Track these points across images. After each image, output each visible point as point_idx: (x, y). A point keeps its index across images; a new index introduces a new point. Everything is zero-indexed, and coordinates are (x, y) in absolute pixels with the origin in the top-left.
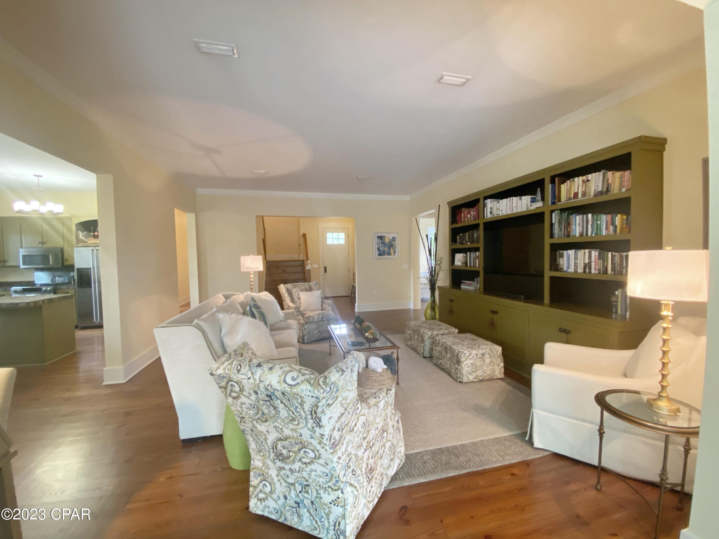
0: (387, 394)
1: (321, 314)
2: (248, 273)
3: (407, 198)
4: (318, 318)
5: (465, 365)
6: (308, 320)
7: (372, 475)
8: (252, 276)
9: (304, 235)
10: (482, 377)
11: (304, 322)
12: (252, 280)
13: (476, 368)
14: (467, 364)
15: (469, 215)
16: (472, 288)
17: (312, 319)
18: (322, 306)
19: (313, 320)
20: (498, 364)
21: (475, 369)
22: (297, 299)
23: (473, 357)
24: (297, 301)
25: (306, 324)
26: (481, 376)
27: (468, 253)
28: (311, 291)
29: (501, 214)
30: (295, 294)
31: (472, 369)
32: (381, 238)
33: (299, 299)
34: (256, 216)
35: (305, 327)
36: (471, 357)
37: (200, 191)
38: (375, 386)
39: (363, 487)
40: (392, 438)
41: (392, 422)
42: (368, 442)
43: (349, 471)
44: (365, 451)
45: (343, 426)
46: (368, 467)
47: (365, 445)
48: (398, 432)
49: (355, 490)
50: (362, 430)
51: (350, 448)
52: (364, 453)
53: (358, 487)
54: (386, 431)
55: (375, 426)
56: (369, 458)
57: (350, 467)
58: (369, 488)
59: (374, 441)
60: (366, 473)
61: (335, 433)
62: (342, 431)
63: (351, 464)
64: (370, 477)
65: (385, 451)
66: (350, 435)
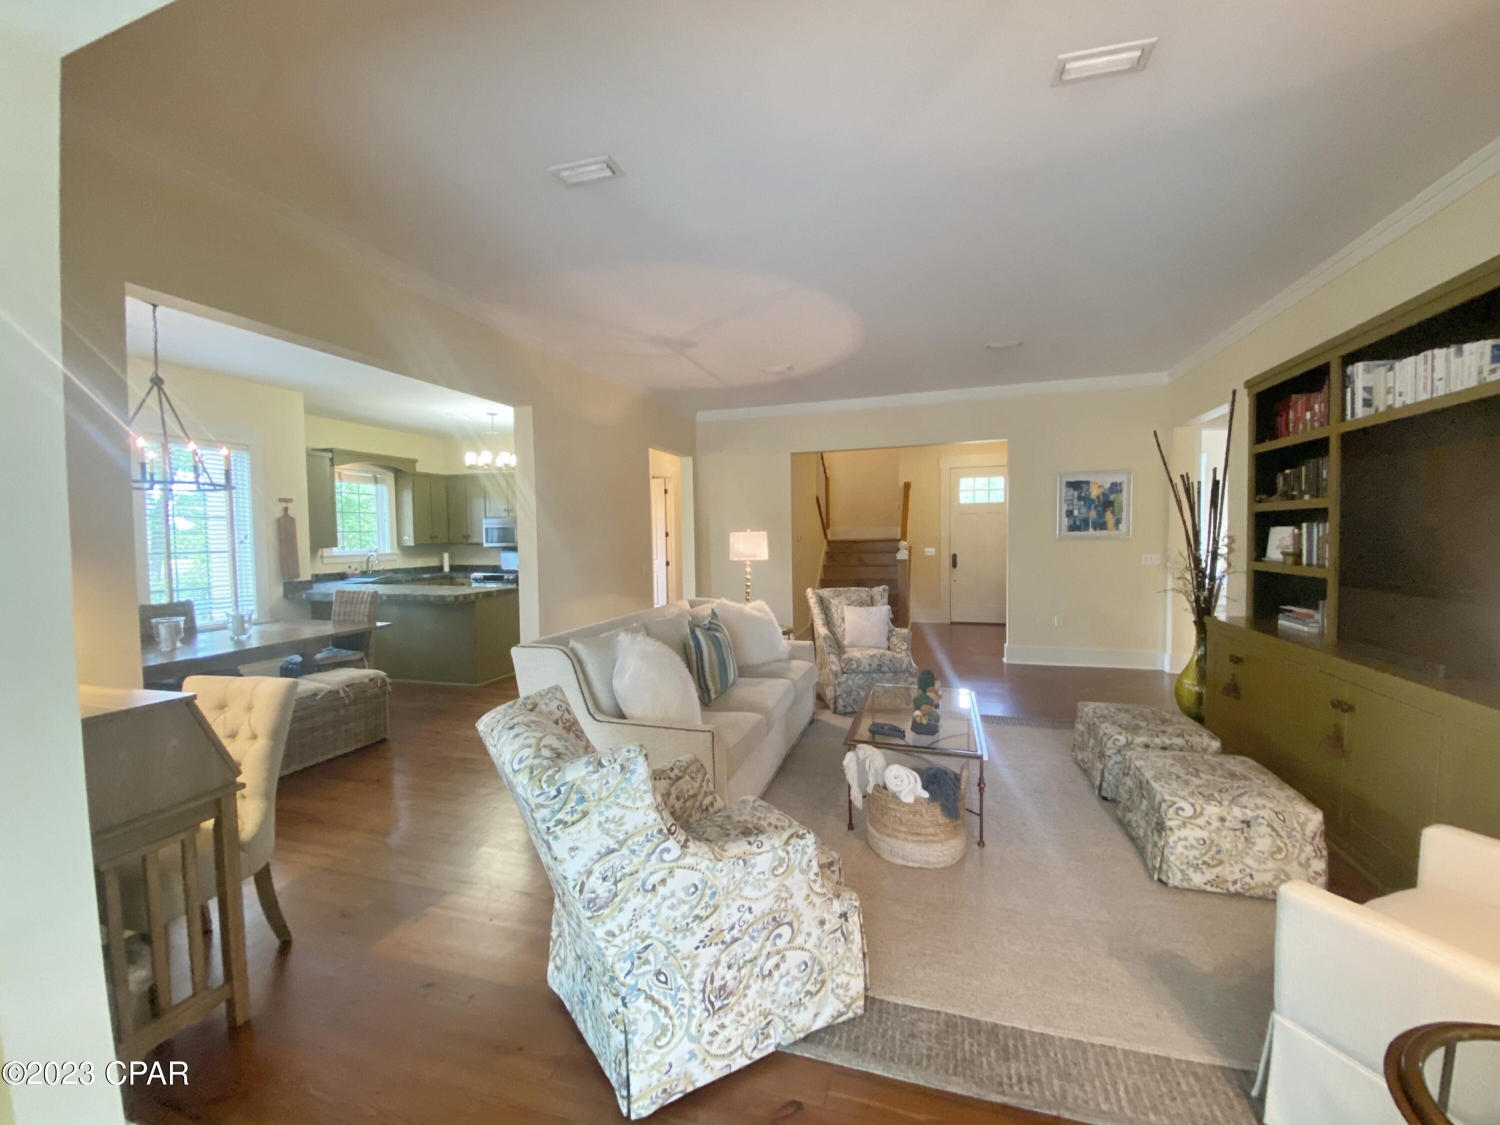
0: (787, 843)
1: (876, 657)
2: (743, 564)
3: (1162, 378)
4: (870, 665)
5: (1180, 839)
6: (848, 666)
7: (726, 1002)
8: (748, 569)
9: (907, 486)
10: (1239, 885)
11: (839, 669)
12: (749, 577)
13: (1218, 857)
14: (1186, 839)
15: (1308, 415)
16: (1306, 629)
17: (855, 665)
18: (889, 639)
19: (858, 667)
20: (1303, 859)
21: (1213, 858)
22: (840, 620)
23: (1209, 823)
24: (839, 624)
25: (843, 673)
26: (1235, 882)
27: (1304, 525)
28: (872, 605)
29: (1398, 404)
30: (836, 611)
31: (1202, 855)
32: (1075, 485)
33: (843, 619)
34: (792, 454)
35: (840, 680)
36: (1201, 821)
37: (702, 416)
38: (900, 831)
39: (691, 1016)
40: (815, 946)
41: (818, 912)
42: (711, 930)
43: (645, 968)
44: (704, 943)
45: (619, 875)
46: (712, 982)
47: (701, 931)
48: (842, 939)
49: (661, 1014)
50: (688, 899)
51: (644, 924)
52: (697, 948)
53: (672, 1010)
54: (790, 924)
55: (740, 902)
56: (717, 963)
57: (647, 962)
58: (710, 1026)
59: (735, 933)
60: (704, 991)
61: (594, 882)
62: (616, 883)
63: (651, 958)
64: (718, 1004)
65: (783, 967)
66: (644, 897)
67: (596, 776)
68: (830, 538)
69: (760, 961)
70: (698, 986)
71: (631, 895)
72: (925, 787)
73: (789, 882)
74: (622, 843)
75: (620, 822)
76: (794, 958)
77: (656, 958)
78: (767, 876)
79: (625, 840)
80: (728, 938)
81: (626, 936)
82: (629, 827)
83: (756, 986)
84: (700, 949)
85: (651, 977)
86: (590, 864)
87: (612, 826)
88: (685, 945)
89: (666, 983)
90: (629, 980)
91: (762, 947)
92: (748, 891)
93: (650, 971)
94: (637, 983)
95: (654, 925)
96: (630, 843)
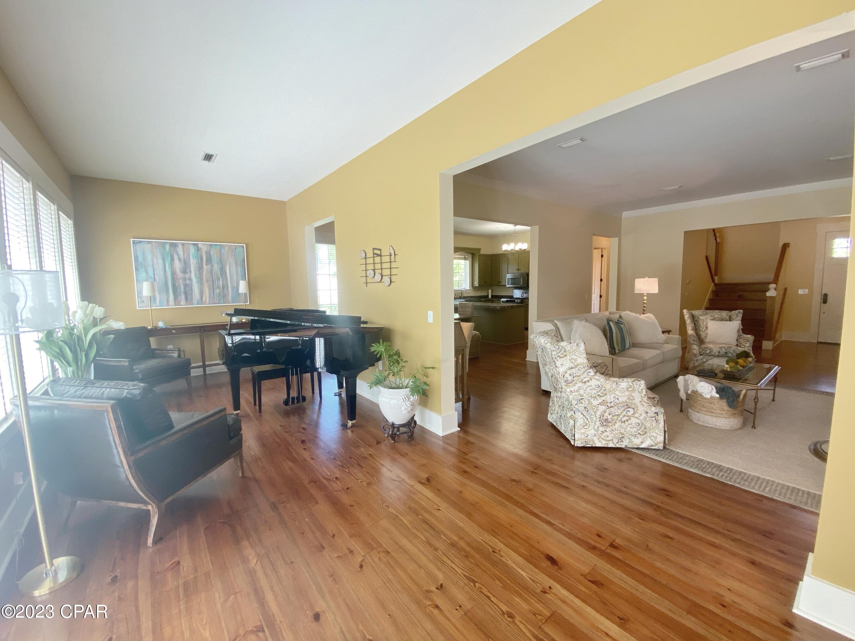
0: (633, 381)
1: (724, 348)
2: (642, 295)
4: (719, 352)
6: (704, 351)
8: (645, 298)
9: (785, 246)
11: (698, 352)
12: (645, 302)
17: (709, 351)
18: (737, 340)
19: (710, 352)
22: (705, 328)
24: (703, 330)
25: (701, 355)
28: (730, 321)
30: (703, 323)
33: (707, 328)
34: (685, 232)
35: (698, 358)
37: (625, 214)
39: (595, 424)
40: (643, 419)
41: (645, 409)
42: (604, 401)
43: (581, 405)
44: (600, 404)
45: (575, 375)
46: (603, 416)
47: (600, 400)
48: (655, 421)
49: (586, 420)
50: (596, 388)
51: (582, 392)
52: (598, 405)
53: (589, 420)
54: (634, 409)
55: (614, 395)
56: (605, 412)
57: (582, 403)
58: (602, 429)
59: (612, 404)
60: (600, 418)
61: (567, 375)
62: (573, 377)
63: (583, 402)
64: (605, 424)
65: (630, 422)
66: (582, 384)
67: (569, 345)
68: (716, 282)
69: (621, 416)
70: (598, 416)
71: (578, 382)
72: (717, 393)
73: (633, 394)
74: (576, 366)
75: (576, 360)
76: (634, 420)
77: (585, 403)
78: (625, 390)
79: (577, 366)
80: (609, 405)
81: (576, 393)
82: (578, 362)
83: (618, 424)
84: (599, 405)
85: (583, 408)
86: (566, 370)
87: (573, 361)
88: (595, 402)
89: (588, 411)
90: (576, 406)
91: (622, 413)
92: (617, 393)
93: (583, 406)
94: (578, 408)
95: (585, 393)
96: (578, 367)
